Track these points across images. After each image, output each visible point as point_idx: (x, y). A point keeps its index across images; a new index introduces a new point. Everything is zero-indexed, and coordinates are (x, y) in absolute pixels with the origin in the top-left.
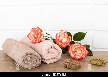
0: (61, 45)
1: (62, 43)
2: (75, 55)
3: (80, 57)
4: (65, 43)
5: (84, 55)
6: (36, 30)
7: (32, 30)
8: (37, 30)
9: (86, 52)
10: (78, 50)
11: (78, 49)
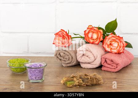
0: (93, 42)
1: (93, 39)
2: (111, 49)
3: (117, 50)
4: (97, 38)
5: (122, 48)
6: (60, 33)
7: (56, 34)
8: (62, 34)
9: (123, 44)
10: (113, 43)
11: (114, 41)
